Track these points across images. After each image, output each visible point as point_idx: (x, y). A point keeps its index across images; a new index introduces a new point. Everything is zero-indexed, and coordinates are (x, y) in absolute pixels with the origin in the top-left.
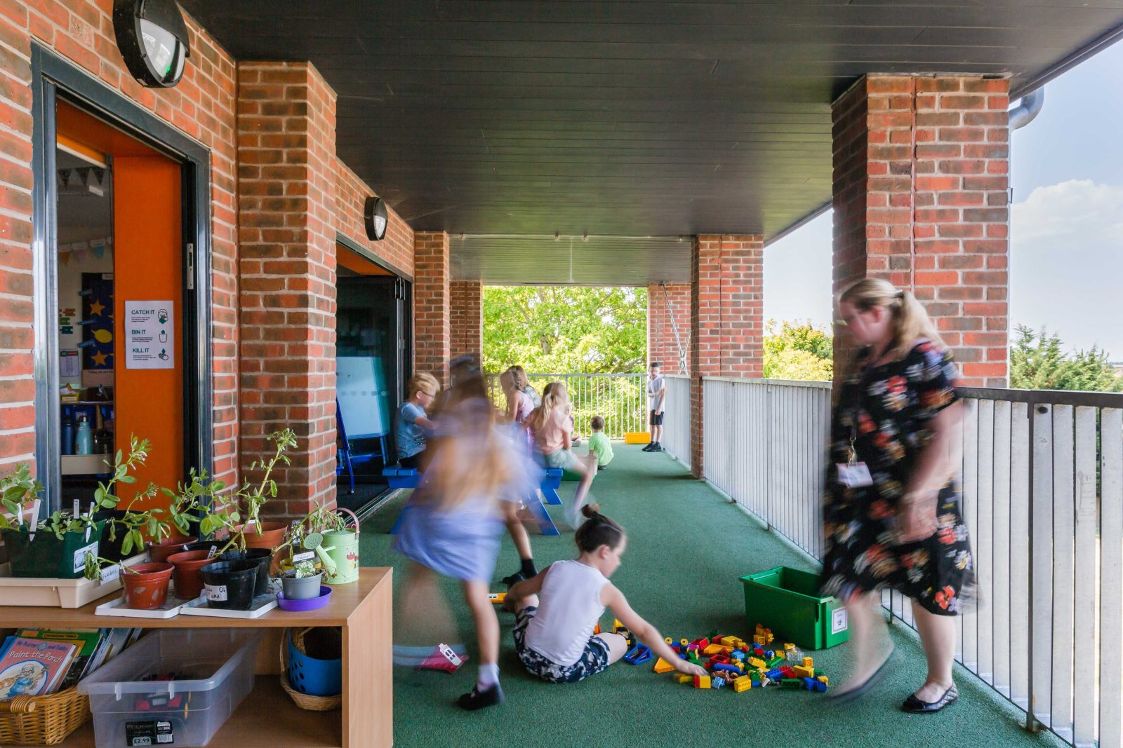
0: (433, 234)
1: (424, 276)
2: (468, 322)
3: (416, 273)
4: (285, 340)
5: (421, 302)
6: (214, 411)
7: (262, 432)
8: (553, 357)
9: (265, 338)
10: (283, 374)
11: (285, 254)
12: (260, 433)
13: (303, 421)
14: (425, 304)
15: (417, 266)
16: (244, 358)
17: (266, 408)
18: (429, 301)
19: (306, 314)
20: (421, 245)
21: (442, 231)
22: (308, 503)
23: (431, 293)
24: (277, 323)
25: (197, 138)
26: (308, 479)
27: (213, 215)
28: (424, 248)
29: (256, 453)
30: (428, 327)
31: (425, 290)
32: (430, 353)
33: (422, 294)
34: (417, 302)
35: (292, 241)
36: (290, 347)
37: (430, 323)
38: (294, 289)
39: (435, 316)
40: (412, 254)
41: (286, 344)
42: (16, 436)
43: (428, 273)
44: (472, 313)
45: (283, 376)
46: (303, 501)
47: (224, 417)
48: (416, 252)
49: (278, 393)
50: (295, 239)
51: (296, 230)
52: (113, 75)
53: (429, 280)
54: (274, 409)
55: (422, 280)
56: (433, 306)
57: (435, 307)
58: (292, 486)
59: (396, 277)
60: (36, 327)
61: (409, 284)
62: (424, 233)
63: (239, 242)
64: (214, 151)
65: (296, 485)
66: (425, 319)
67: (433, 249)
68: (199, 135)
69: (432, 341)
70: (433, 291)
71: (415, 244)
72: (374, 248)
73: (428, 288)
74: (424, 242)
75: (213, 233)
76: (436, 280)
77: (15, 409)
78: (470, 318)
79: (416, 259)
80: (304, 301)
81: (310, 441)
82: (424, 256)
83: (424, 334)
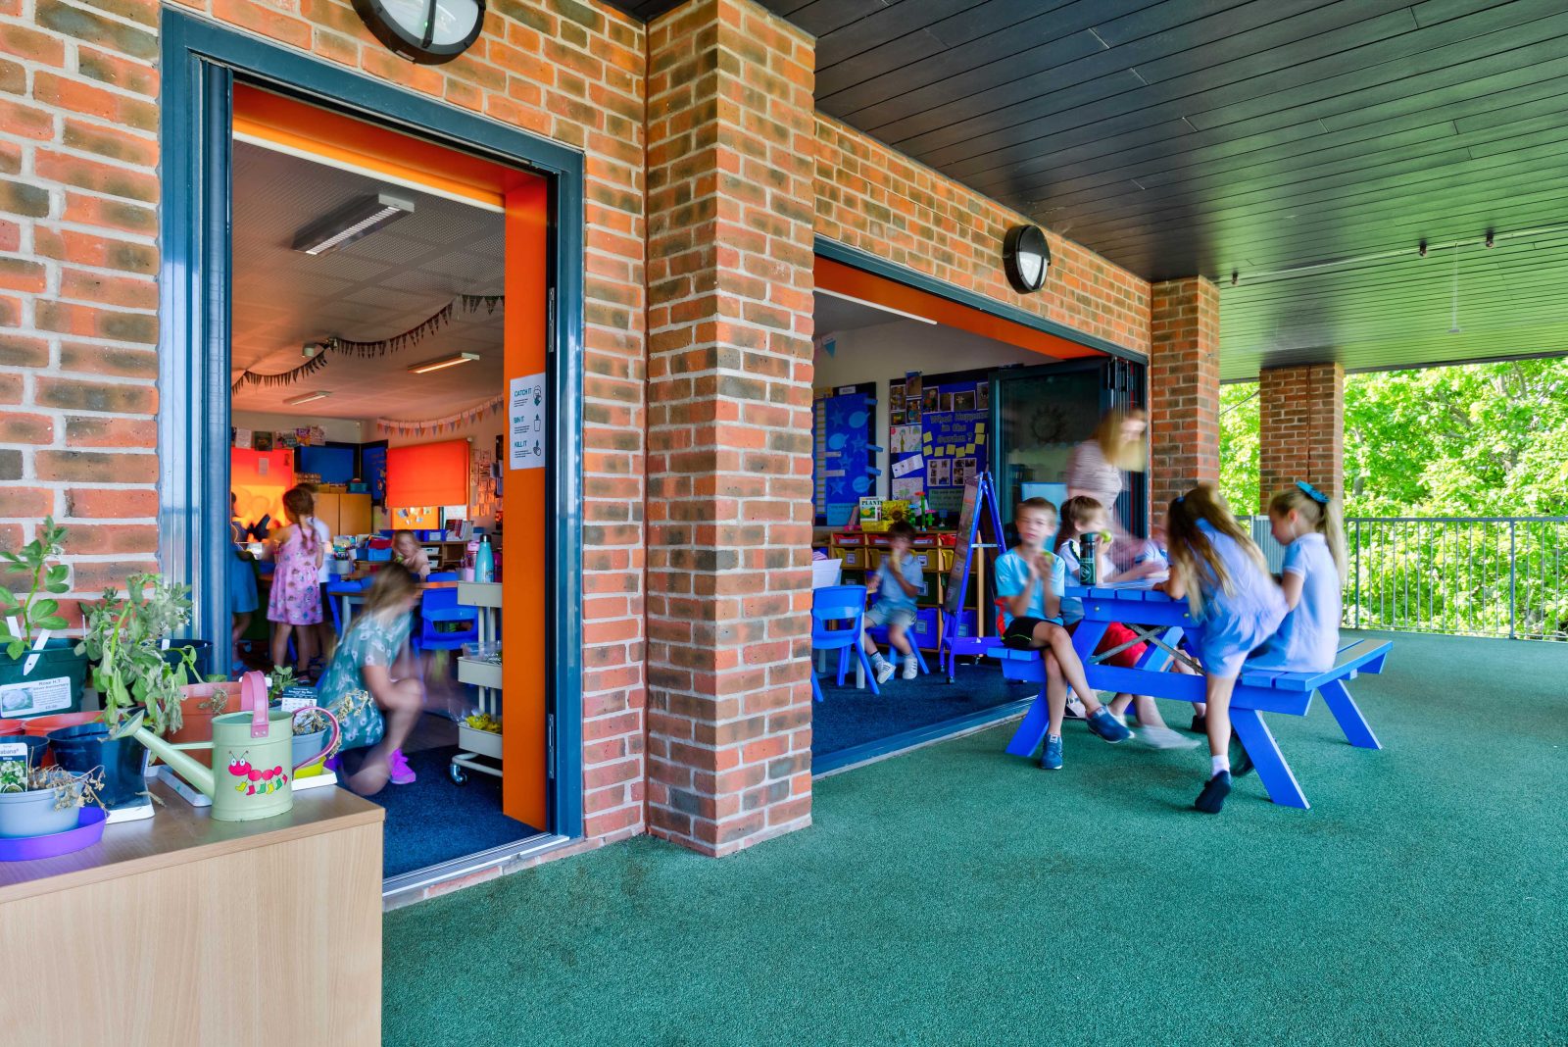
0: (1181, 284)
1: (1167, 353)
2: (1312, 434)
3: (1154, 349)
4: (692, 421)
5: (1162, 393)
6: (584, 527)
7: (668, 564)
8: (1509, 491)
9: (673, 421)
10: (689, 474)
11: (692, 288)
12: (665, 565)
13: (710, 548)
14: (1167, 397)
15: (1154, 339)
16: (652, 453)
17: (672, 526)
18: (1174, 392)
19: (714, 377)
20: (1162, 304)
21: (1196, 276)
22: (714, 678)
23: (1178, 379)
24: (683, 396)
25: (550, 133)
26: (714, 640)
27: (586, 245)
28: (1167, 307)
29: (662, 594)
30: (1173, 433)
31: (1167, 375)
32: (1175, 474)
33: (1163, 382)
34: (1154, 394)
35: (700, 268)
36: (698, 432)
37: (1176, 427)
38: (702, 342)
39: (1184, 415)
40: (1147, 320)
41: (692, 427)
42: (114, 528)
43: (1173, 347)
44: (1318, 420)
45: (689, 477)
46: (709, 674)
47: (607, 538)
48: (1154, 317)
49: (683, 502)
50: (703, 263)
51: (704, 248)
52: (346, 49)
53: (1174, 357)
54: (680, 527)
55: (1164, 359)
56: (1181, 398)
57: (1184, 401)
58: (698, 649)
59: (1109, 357)
60: (166, 388)
61: (1138, 368)
62: (1167, 285)
63: (647, 283)
64: (590, 153)
65: (702, 647)
66: (1168, 420)
67: (1180, 308)
68: (553, 130)
69: (1179, 455)
70: (1181, 375)
71: (1153, 304)
72: (1032, 306)
73: (1173, 370)
74: (1167, 298)
75: (586, 270)
76: (1186, 356)
77: (106, 491)
78: (1316, 427)
79: (1153, 328)
80: (711, 358)
81: (718, 580)
82: (1167, 321)
83: (1166, 444)
